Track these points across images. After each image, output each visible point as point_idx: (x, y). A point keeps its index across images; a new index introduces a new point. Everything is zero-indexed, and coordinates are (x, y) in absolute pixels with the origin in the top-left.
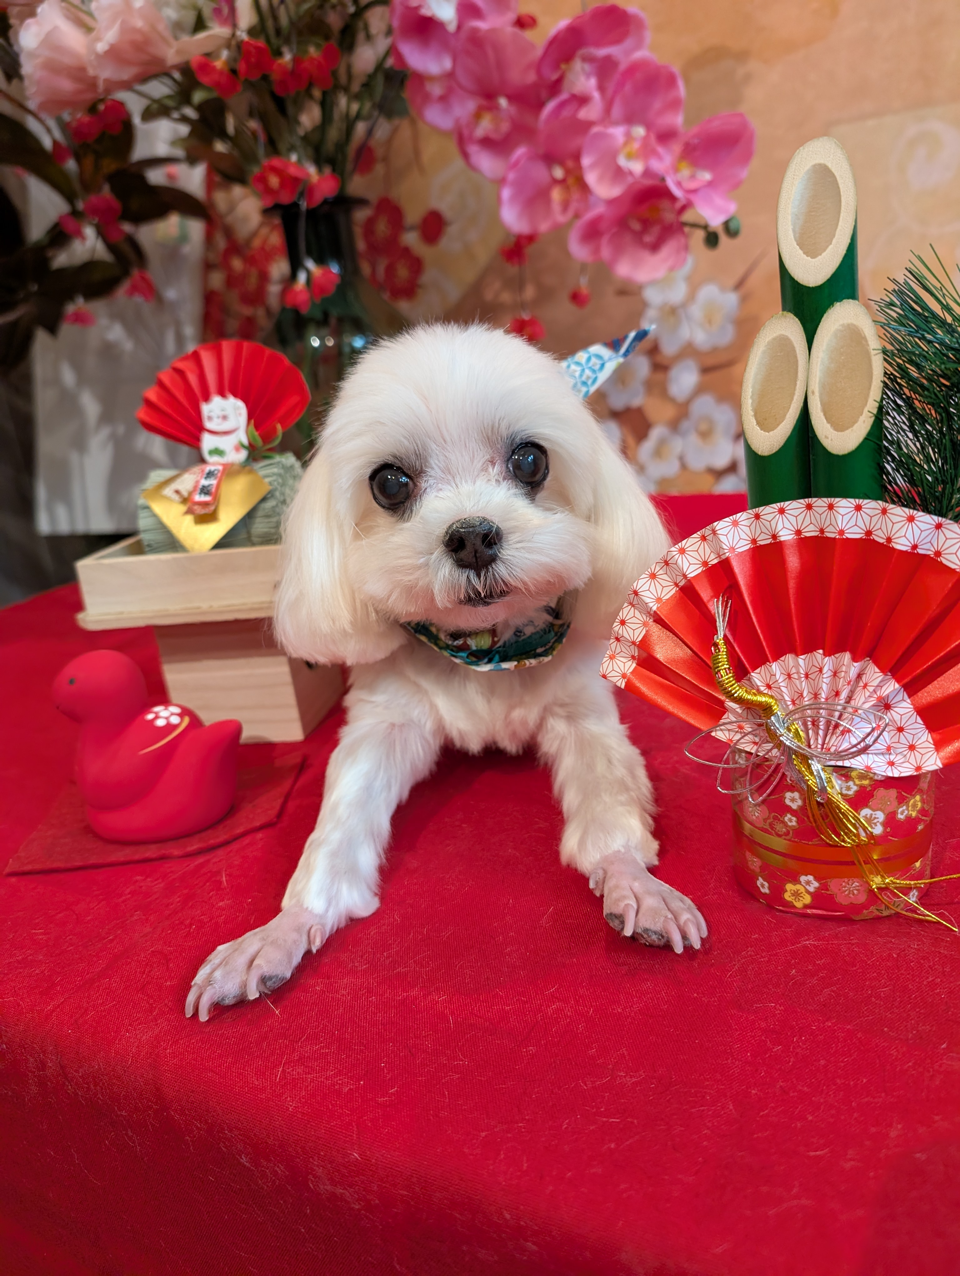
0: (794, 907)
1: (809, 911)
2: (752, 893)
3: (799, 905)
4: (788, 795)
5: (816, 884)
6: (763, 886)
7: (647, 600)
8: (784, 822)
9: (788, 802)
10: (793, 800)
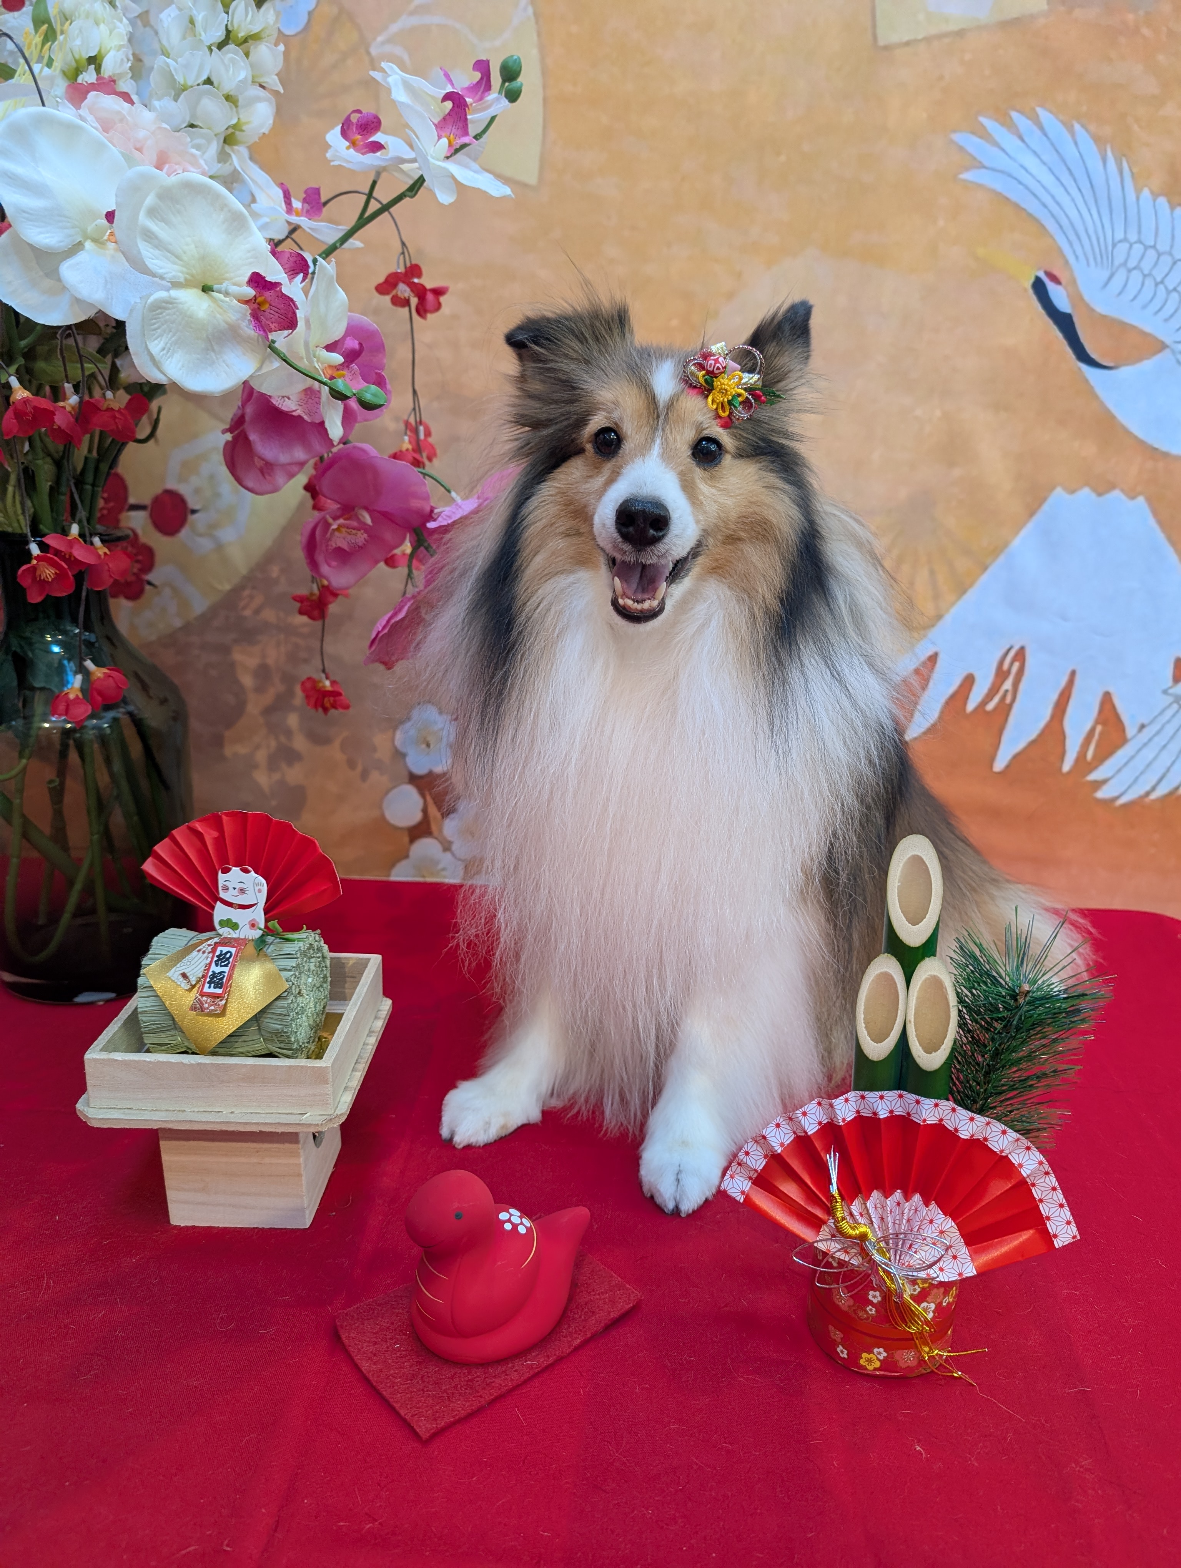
0: (866, 1369)
1: (877, 1373)
2: (833, 1356)
3: (870, 1368)
4: (871, 1293)
5: (885, 1354)
6: (842, 1352)
7: (773, 1144)
8: (867, 1312)
9: (870, 1297)
10: (874, 1297)
